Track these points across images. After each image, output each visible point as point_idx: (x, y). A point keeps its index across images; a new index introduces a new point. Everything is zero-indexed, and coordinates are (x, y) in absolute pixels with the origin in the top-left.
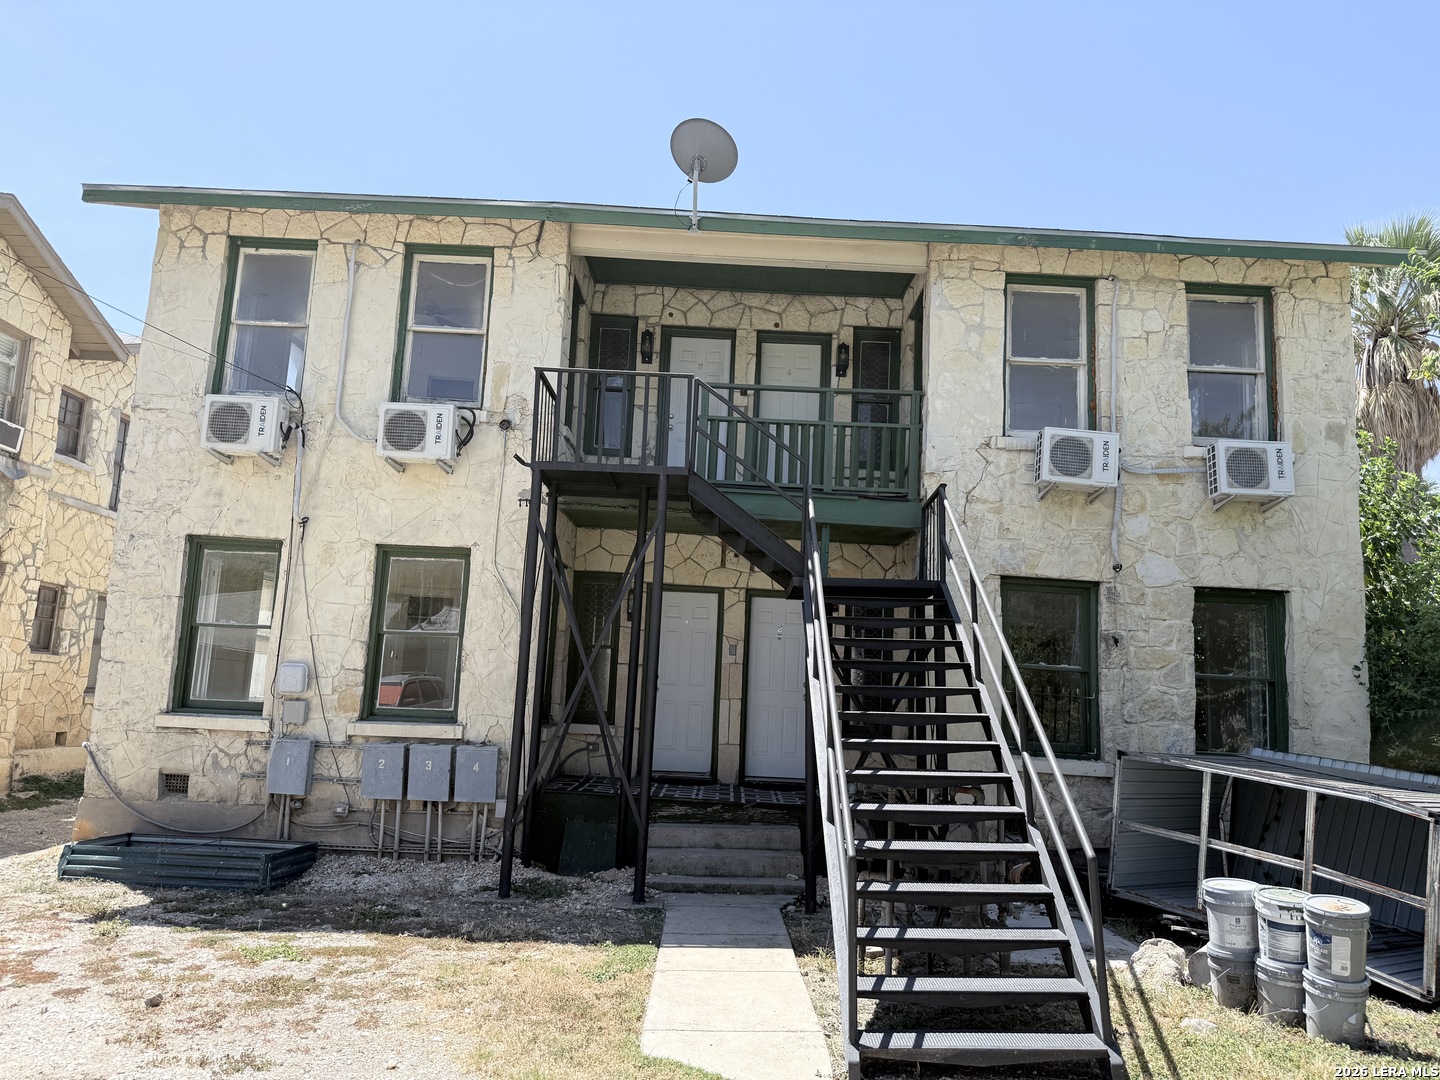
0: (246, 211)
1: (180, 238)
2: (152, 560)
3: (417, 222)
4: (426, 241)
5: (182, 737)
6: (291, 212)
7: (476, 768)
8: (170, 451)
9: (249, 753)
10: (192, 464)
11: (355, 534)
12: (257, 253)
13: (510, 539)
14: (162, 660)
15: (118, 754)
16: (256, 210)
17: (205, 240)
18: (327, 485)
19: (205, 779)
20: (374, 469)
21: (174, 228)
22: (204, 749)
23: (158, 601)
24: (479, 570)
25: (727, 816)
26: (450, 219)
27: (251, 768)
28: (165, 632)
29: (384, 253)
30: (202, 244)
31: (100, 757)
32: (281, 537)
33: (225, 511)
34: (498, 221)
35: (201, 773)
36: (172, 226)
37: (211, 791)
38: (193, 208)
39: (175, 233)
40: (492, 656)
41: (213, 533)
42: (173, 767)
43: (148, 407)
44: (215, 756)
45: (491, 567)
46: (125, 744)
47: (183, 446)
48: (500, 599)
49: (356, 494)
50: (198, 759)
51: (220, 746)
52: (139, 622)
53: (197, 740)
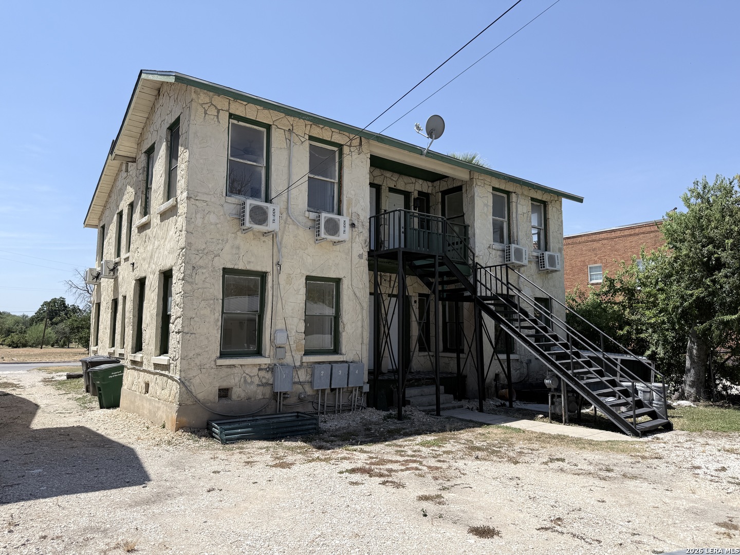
0: (236, 101)
1: (204, 108)
2: (207, 280)
3: (313, 126)
4: (317, 136)
5: (228, 370)
6: (259, 107)
7: (357, 372)
8: (211, 224)
9: (260, 375)
10: (223, 231)
11: (299, 271)
12: (238, 124)
13: (357, 275)
14: (216, 332)
15: (196, 381)
16: (242, 102)
17: (218, 112)
18: (285, 247)
19: (240, 389)
20: (304, 241)
21: (200, 102)
22: (239, 374)
23: (212, 302)
24: (347, 288)
25: (416, 384)
26: (326, 127)
27: (261, 381)
28: (216, 317)
29: (301, 138)
30: (216, 114)
31: (187, 383)
32: (268, 271)
33: (241, 257)
34: (345, 133)
35: (238, 386)
36: (199, 100)
37: (243, 395)
38: (211, 94)
39: (202, 105)
40: (353, 325)
41: (236, 267)
42: (225, 385)
43: (196, 198)
44: (245, 377)
45: (350, 287)
46: (200, 375)
47: (218, 222)
48: (355, 301)
49: (298, 251)
50: (237, 379)
51: (247, 372)
52: (202, 312)
53: (235, 370)
